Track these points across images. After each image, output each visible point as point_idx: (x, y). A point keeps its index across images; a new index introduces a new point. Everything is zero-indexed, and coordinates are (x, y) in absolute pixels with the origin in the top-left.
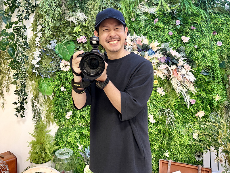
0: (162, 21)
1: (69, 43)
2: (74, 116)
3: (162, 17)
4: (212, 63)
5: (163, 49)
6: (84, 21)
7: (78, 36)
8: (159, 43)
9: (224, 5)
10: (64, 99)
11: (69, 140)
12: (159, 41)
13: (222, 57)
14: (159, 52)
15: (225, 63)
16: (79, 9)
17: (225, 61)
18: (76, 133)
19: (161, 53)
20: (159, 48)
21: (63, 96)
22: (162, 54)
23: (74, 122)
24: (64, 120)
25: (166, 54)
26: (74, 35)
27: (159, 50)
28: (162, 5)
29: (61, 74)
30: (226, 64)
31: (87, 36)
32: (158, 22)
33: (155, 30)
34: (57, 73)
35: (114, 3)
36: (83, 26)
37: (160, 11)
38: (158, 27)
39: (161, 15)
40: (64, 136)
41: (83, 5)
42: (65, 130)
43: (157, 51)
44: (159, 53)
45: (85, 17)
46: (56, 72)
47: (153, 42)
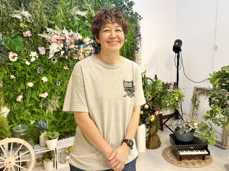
2: (24, 99)
5: (93, 43)
7: (24, 31)
8: (90, 39)
13: (128, 49)
15: (130, 53)
18: (28, 112)
20: (90, 42)
22: (92, 47)
24: (15, 103)
25: (95, 47)
26: (21, 30)
27: (90, 44)
32: (88, 23)
33: (86, 29)
38: (88, 27)
41: (26, 4)
43: (88, 45)
44: (90, 46)
45: (30, 15)
46: (5, 62)
47: (85, 38)
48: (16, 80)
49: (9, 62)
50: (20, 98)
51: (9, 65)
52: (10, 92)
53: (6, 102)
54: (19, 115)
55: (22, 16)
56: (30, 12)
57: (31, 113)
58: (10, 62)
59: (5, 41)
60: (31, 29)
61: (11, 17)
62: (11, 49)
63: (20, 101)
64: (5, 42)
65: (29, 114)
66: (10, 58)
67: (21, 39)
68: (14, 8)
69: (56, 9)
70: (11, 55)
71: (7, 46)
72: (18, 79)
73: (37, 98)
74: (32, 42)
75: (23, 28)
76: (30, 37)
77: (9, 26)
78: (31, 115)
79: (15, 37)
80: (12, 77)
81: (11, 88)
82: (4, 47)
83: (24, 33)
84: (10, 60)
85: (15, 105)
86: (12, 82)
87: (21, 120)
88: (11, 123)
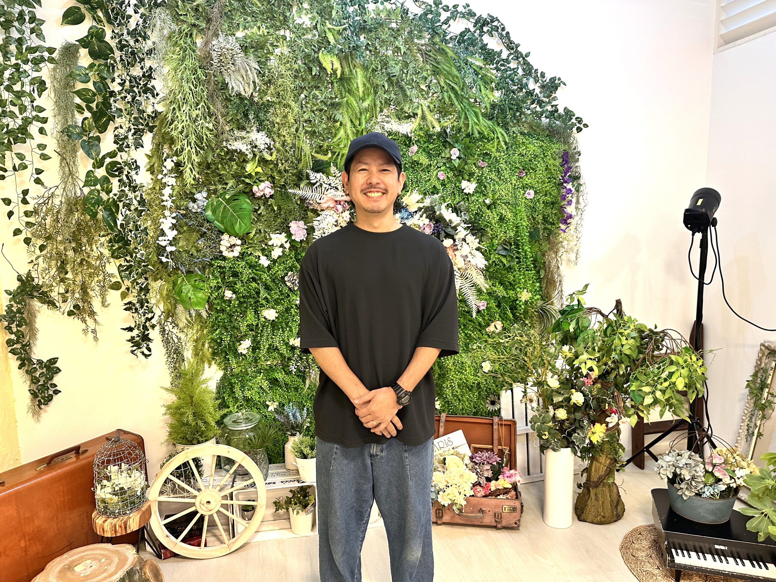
0: (424, 150)
1: (236, 197)
2: (255, 348)
3: (425, 142)
4: (517, 232)
5: (428, 207)
6: (266, 150)
7: (255, 182)
8: (421, 196)
9: (540, 118)
10: (231, 316)
11: (248, 394)
12: (420, 191)
13: (534, 219)
14: (420, 213)
15: (539, 232)
16: (254, 123)
17: (539, 226)
18: (263, 381)
19: (425, 215)
20: (421, 205)
21: (230, 310)
22: (427, 218)
23: (256, 360)
24: (235, 358)
25: (434, 216)
26: (247, 181)
27: (420, 209)
28: (424, 118)
29: (222, 263)
30: (541, 232)
31: (274, 183)
32: (417, 152)
33: (411, 170)
34: (213, 262)
35: (326, 111)
36: (263, 162)
37: (421, 129)
38: (418, 164)
39: (422, 137)
40: (237, 389)
41: (261, 115)
42: (237, 376)
43: (416, 212)
44: (421, 216)
45: (268, 141)
46: (212, 259)
47: (408, 194)
48: (237, 302)
49: (221, 260)
50: (245, 346)
51: (220, 267)
52: (223, 332)
53: (214, 354)
54: (243, 387)
55: (251, 144)
56: (269, 134)
57: (271, 383)
58: (224, 259)
59: (213, 207)
60: (273, 178)
61: (225, 149)
62: (225, 229)
63: (245, 352)
64: (214, 212)
65: (265, 384)
66: (223, 248)
67: (248, 203)
68: (235, 126)
69: (336, 121)
70: (226, 240)
71: (218, 221)
72: (242, 300)
73: (284, 347)
74: (276, 208)
75: (253, 174)
76: (271, 197)
77: (223, 172)
78: (271, 388)
79: (234, 198)
80: (228, 294)
81: (226, 321)
82: (210, 222)
83: (255, 188)
84: (223, 254)
85: (233, 362)
86: (229, 306)
87: (247, 400)
88: (223, 405)
